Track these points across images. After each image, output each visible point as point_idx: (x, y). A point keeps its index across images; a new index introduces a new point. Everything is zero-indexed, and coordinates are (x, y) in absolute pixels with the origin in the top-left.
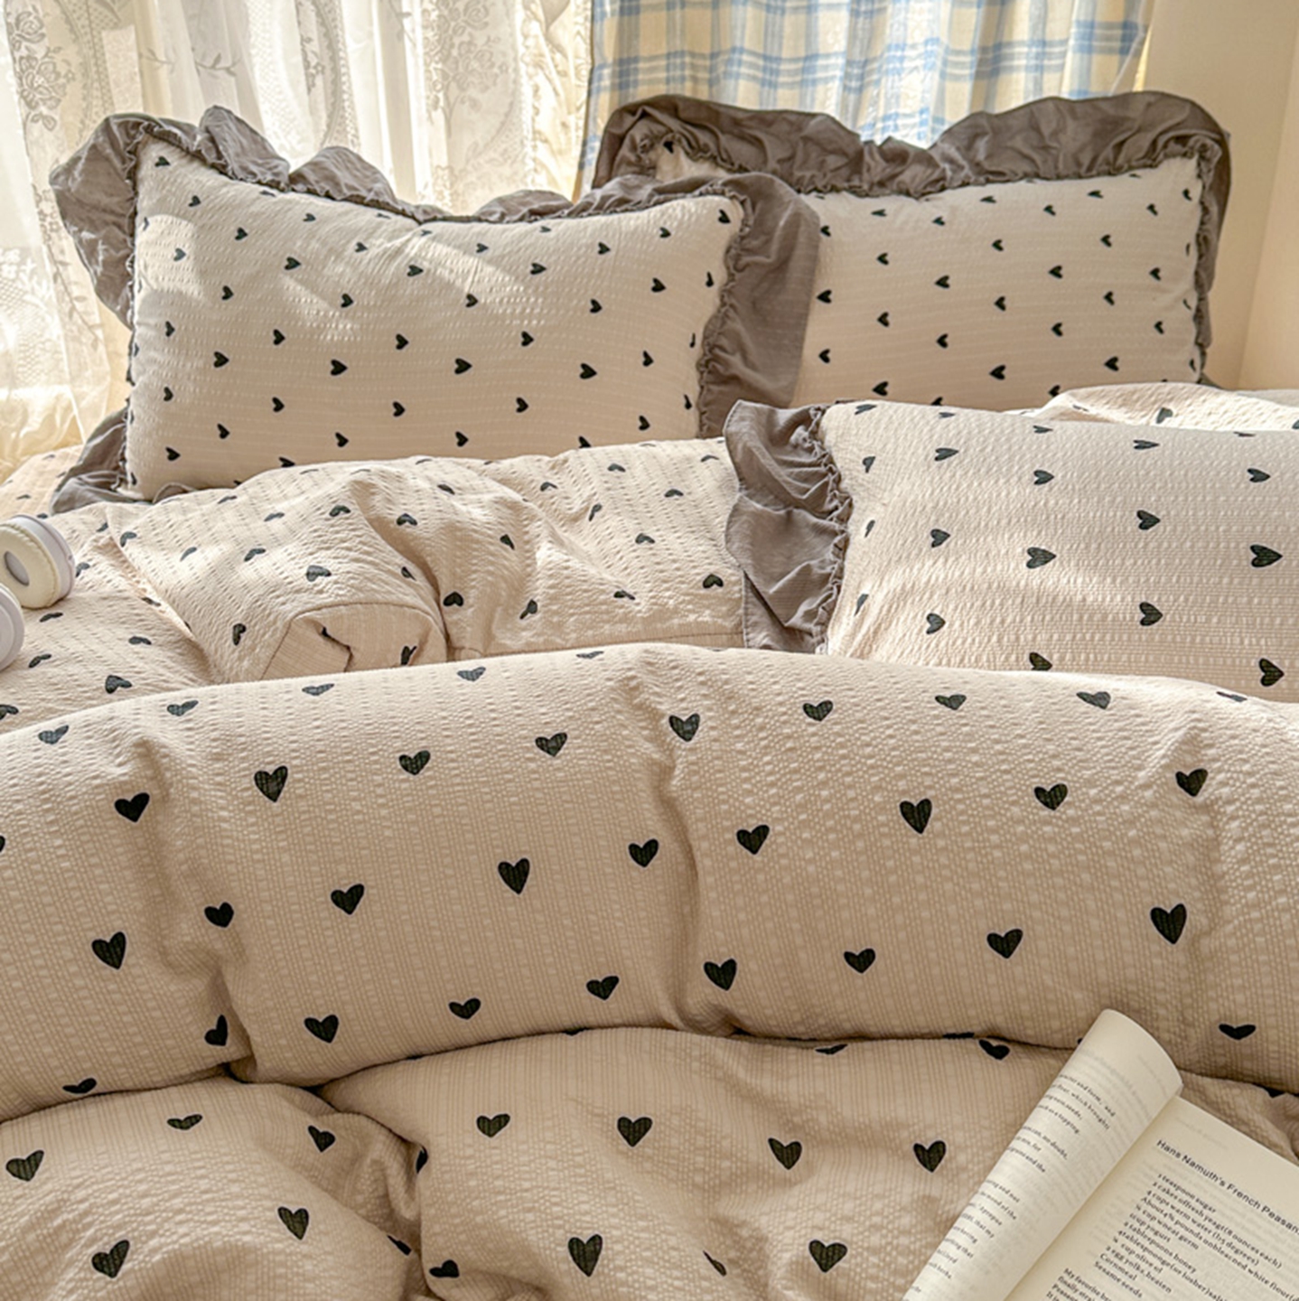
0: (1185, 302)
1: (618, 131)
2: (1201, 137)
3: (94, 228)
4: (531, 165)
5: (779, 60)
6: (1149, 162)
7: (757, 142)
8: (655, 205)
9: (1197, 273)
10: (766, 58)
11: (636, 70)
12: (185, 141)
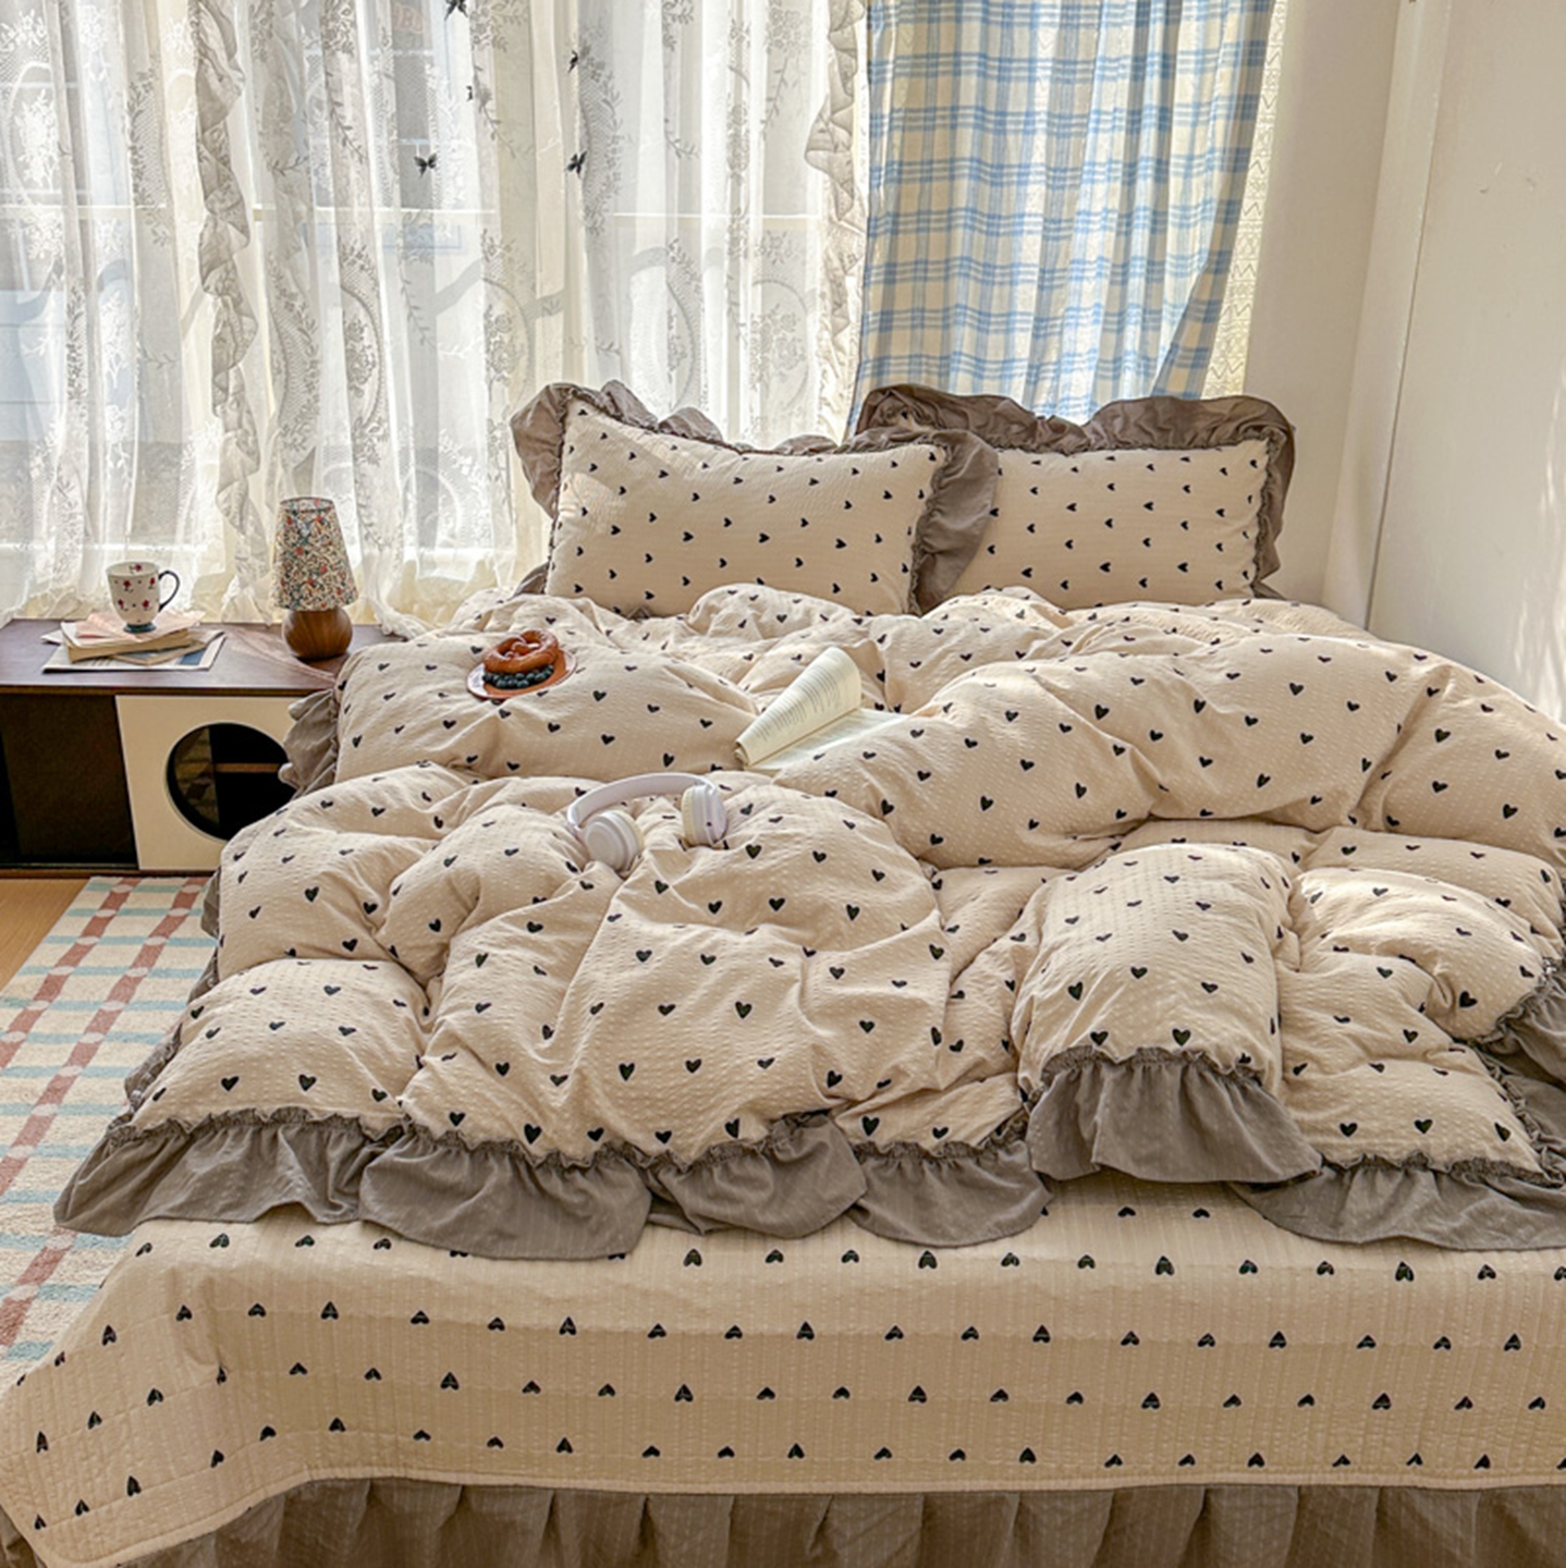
0: (1246, 533)
1: (873, 403)
2: (1272, 427)
3: (535, 452)
4: (815, 419)
5: (985, 361)
6: (1231, 442)
7: (964, 415)
8: (888, 449)
9: (1258, 515)
10: (977, 359)
11: (889, 364)
12: (597, 401)
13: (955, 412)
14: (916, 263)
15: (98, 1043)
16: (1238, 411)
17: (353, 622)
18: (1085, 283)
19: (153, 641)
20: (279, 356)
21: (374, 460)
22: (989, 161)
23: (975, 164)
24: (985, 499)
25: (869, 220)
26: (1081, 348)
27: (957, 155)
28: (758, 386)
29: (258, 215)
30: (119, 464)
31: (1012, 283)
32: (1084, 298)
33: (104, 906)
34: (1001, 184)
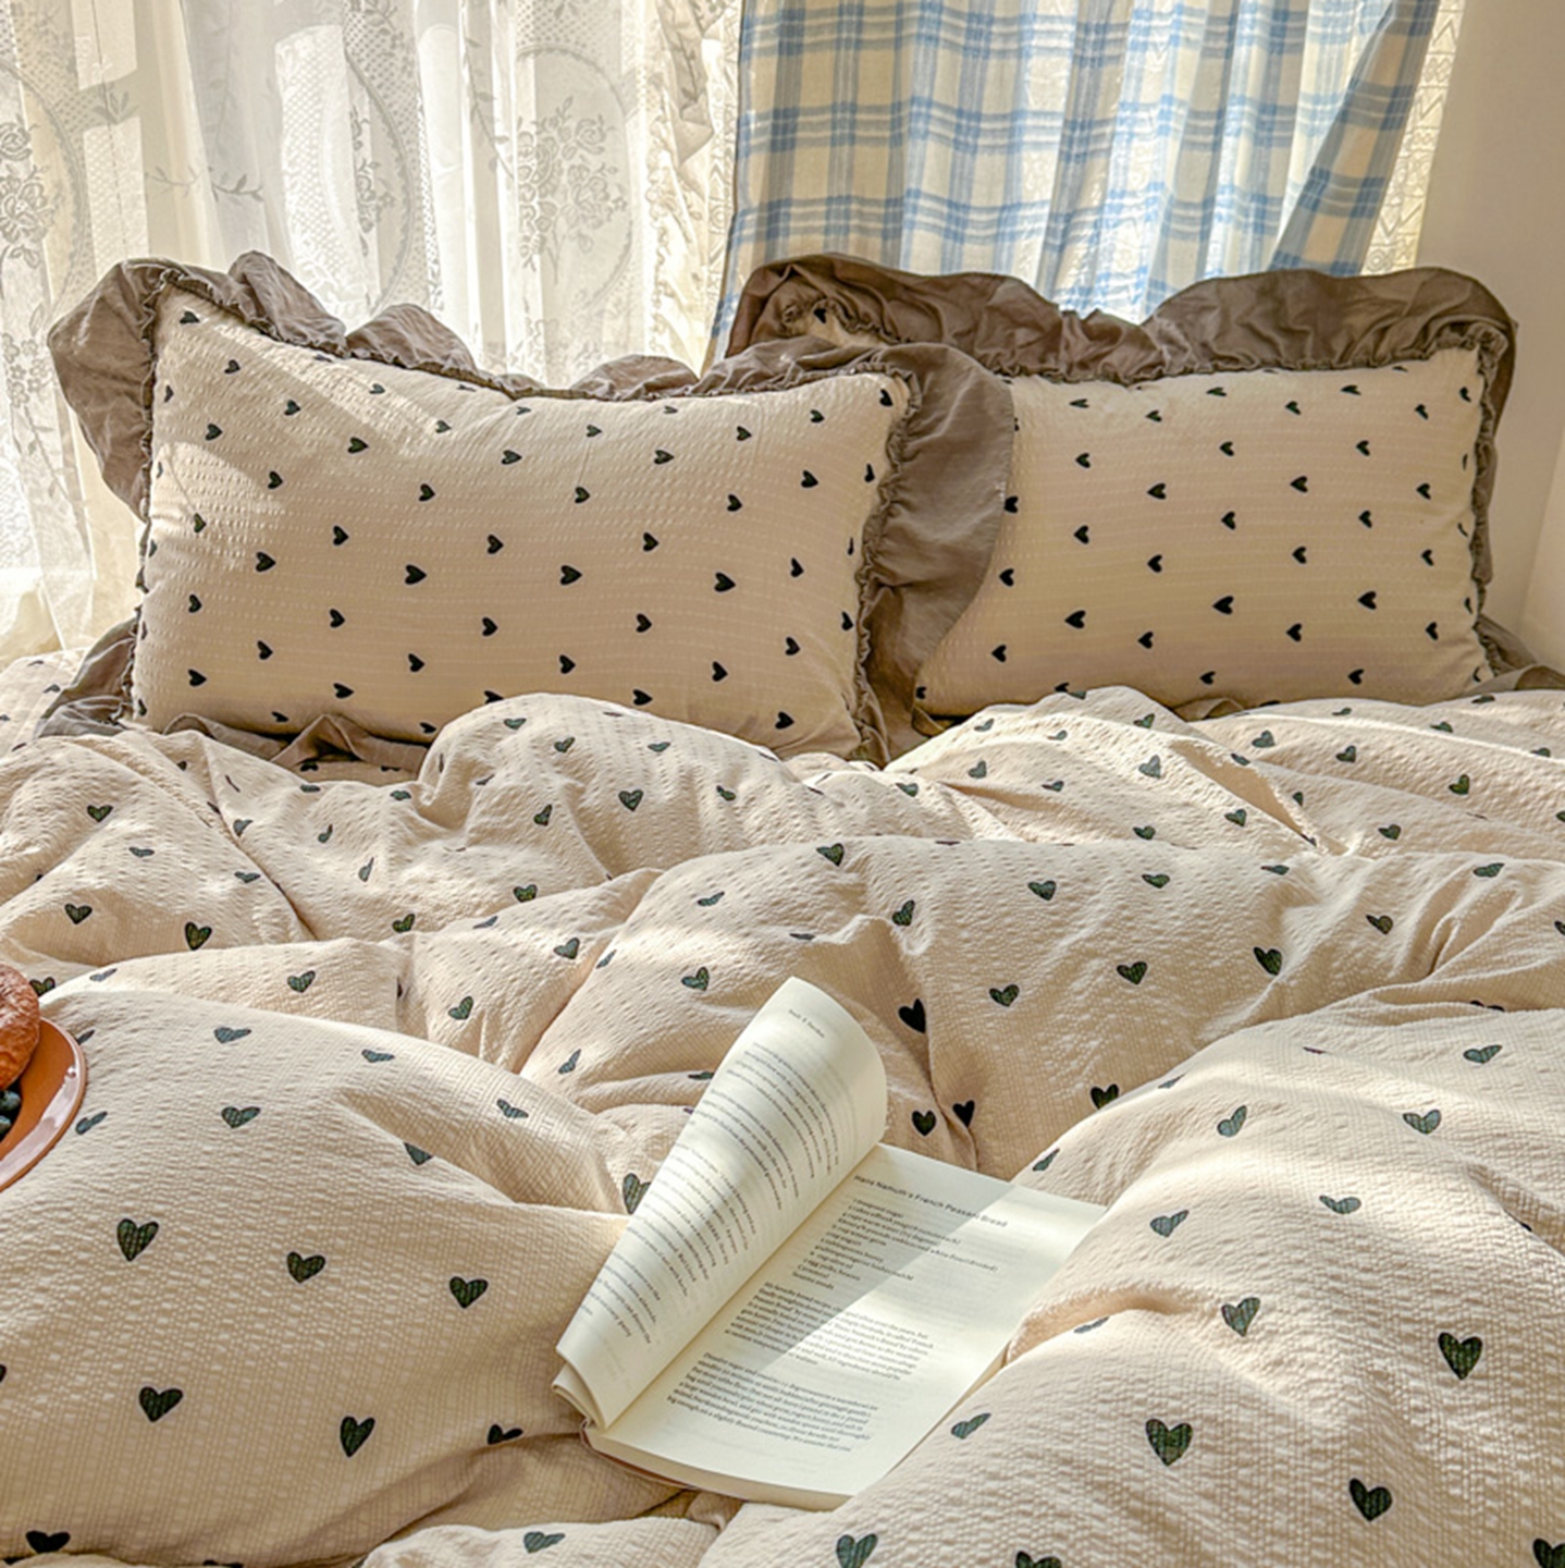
0: (1460, 526)
1: (760, 293)
2: (1483, 324)
3: (102, 399)
4: (650, 322)
5: (967, 208)
6: (1418, 353)
7: (932, 313)
8: (800, 384)
9: (1474, 491)
10: (951, 204)
11: (788, 215)
12: (218, 293)
13: (915, 307)
14: (840, 11)
18: (1150, 54)
24: (992, 482)
26: (1136, 181)
28: (536, 259)
31: (1021, 54)
32: (1145, 85)
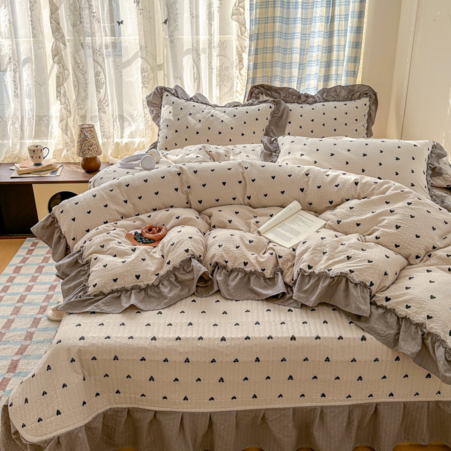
0: (364, 126)
1: (252, 91)
2: (370, 93)
3: (153, 108)
4: (235, 97)
5: (284, 78)
6: (358, 98)
8: (258, 105)
9: (367, 120)
10: (282, 77)
11: (256, 79)
12: (172, 92)
13: (277, 92)
14: (264, 48)
15: (33, 285)
16: (360, 89)
17: (101, 161)
18: (314, 53)
19: (43, 168)
20: (76, 82)
21: (105, 112)
22: (285, 17)
23: (281, 18)
25: (250, 36)
26: (313, 73)
27: (276, 16)
28: (218, 87)
29: (68, 40)
30: (30, 116)
31: (292, 54)
32: (313, 58)
33: (31, 246)
34: (289, 24)
